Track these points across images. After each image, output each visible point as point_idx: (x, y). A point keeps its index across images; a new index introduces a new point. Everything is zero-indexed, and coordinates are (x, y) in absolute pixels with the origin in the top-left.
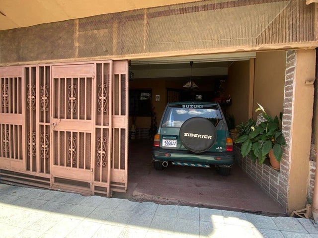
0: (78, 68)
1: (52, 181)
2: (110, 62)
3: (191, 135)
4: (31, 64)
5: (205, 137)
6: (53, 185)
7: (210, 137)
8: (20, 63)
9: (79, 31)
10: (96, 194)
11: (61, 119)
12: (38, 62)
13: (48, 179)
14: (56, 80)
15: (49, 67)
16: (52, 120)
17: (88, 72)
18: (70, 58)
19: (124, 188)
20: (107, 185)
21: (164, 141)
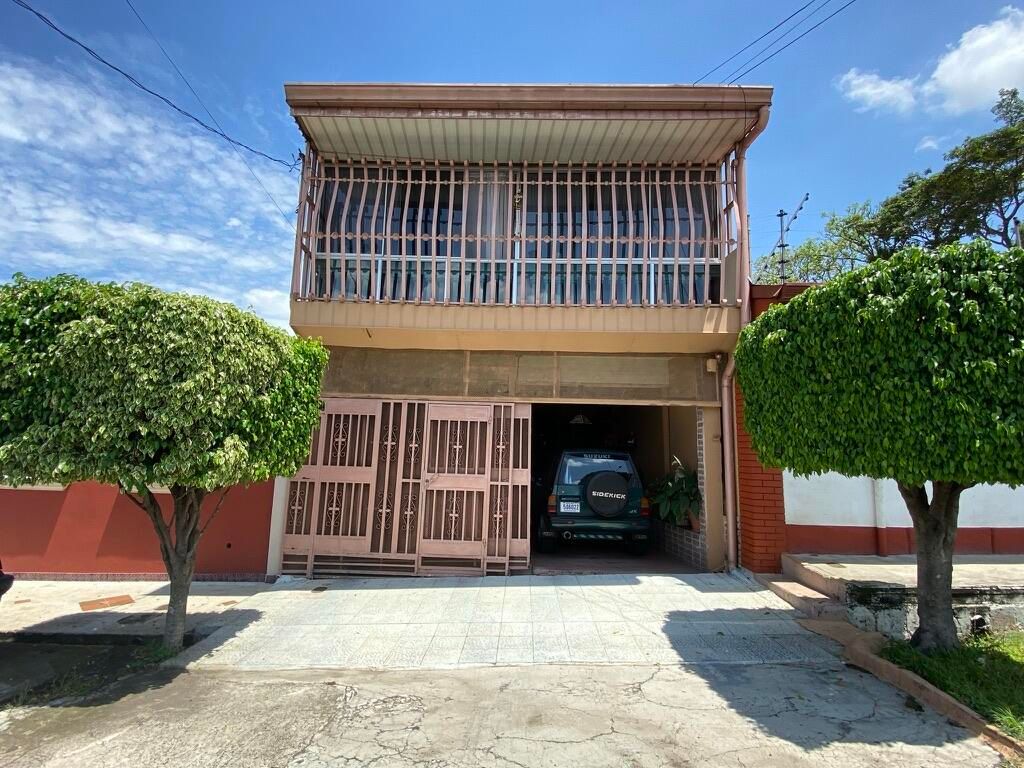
0: (468, 409)
1: (418, 565)
2: (513, 405)
3: (601, 494)
4: (393, 399)
5: (617, 496)
6: (419, 569)
7: (623, 496)
8: (373, 395)
9: (470, 365)
10: (489, 574)
11: (441, 474)
12: (404, 396)
13: (413, 562)
14: (434, 423)
15: (424, 405)
16: (425, 475)
17: (482, 415)
18: (457, 395)
19: (525, 564)
20: (505, 560)
21: (562, 503)
